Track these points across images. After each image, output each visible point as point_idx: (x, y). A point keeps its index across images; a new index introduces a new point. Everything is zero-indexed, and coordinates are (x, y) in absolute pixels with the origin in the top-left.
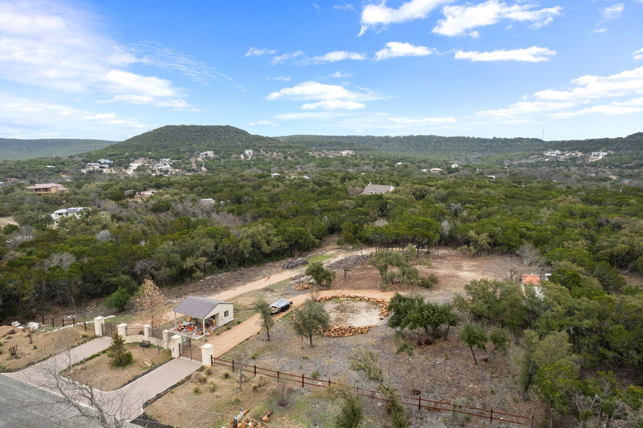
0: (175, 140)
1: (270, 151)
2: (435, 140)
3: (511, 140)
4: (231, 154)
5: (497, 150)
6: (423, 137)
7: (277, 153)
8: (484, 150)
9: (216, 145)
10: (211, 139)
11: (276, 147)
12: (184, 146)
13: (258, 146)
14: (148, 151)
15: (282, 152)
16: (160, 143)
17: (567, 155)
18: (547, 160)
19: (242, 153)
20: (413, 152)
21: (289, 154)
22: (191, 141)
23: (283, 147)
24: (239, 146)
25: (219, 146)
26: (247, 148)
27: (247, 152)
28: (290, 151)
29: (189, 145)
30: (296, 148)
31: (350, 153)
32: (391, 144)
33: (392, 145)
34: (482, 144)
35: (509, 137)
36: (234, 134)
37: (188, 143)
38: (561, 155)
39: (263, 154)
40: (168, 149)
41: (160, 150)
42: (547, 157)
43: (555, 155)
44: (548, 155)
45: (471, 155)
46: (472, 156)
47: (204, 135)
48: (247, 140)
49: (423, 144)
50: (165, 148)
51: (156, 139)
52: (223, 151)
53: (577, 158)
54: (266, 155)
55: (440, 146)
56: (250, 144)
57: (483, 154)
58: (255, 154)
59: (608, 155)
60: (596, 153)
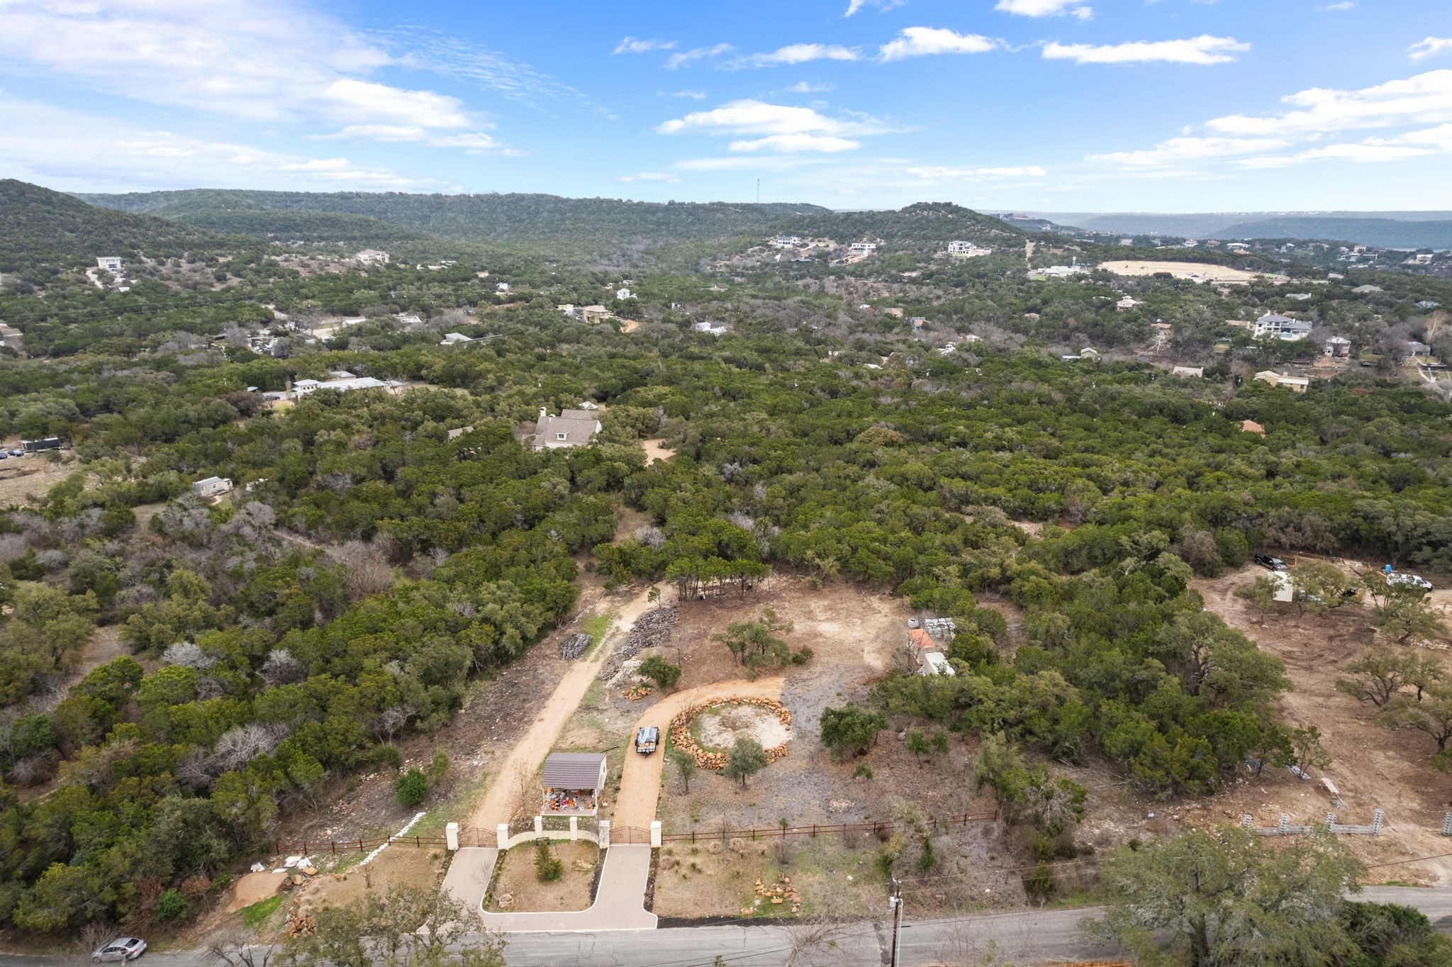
2: (551, 206)
3: (703, 208)
5: (680, 229)
6: (522, 198)
8: (653, 231)
17: (812, 245)
18: (778, 257)
20: (506, 236)
32: (450, 215)
33: (454, 219)
34: (649, 216)
35: (699, 202)
38: (801, 246)
42: (778, 251)
43: (790, 246)
44: (779, 246)
45: (629, 243)
46: (634, 247)
49: (525, 216)
53: (829, 253)
55: (563, 220)
57: (655, 242)
59: (878, 249)
60: (858, 245)
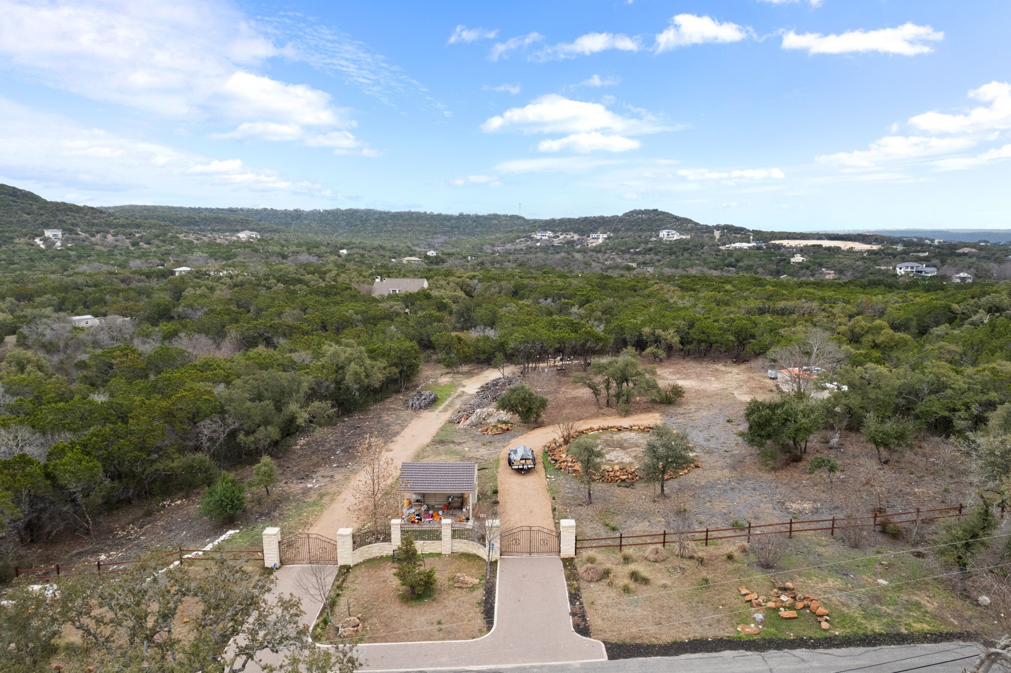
59: (609, 238)
60: (595, 236)
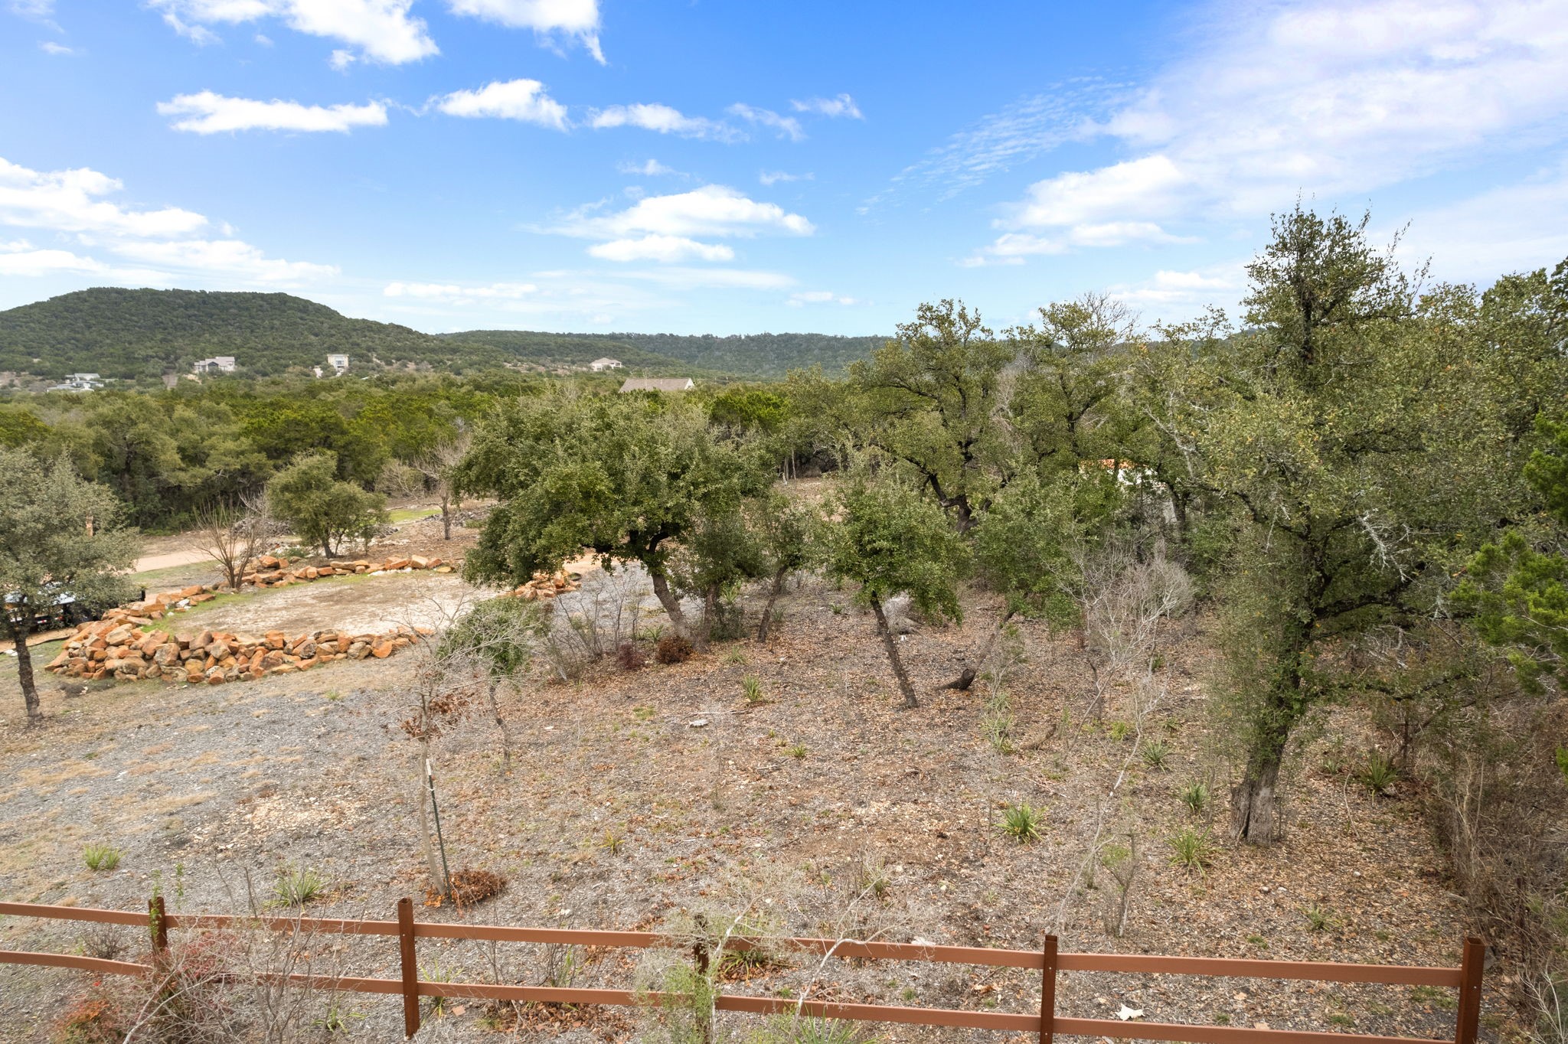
0: (120, 326)
1: (398, 359)
4: (287, 366)
7: (417, 364)
9: (246, 341)
10: (230, 328)
11: (415, 349)
12: (148, 344)
13: (364, 345)
14: (29, 354)
15: (431, 363)
16: (72, 335)
19: (318, 363)
21: (450, 366)
22: (170, 330)
23: (433, 351)
24: (310, 344)
25: (252, 344)
26: (334, 350)
27: (333, 360)
28: (452, 360)
29: (163, 340)
30: (471, 353)
31: (613, 366)
36: (299, 314)
37: (159, 336)
39: (378, 366)
40: (98, 350)
41: (71, 354)
47: (211, 316)
48: (333, 332)
50: (88, 347)
51: (59, 322)
52: (264, 356)
54: (387, 368)
56: (344, 341)
58: (356, 366)
